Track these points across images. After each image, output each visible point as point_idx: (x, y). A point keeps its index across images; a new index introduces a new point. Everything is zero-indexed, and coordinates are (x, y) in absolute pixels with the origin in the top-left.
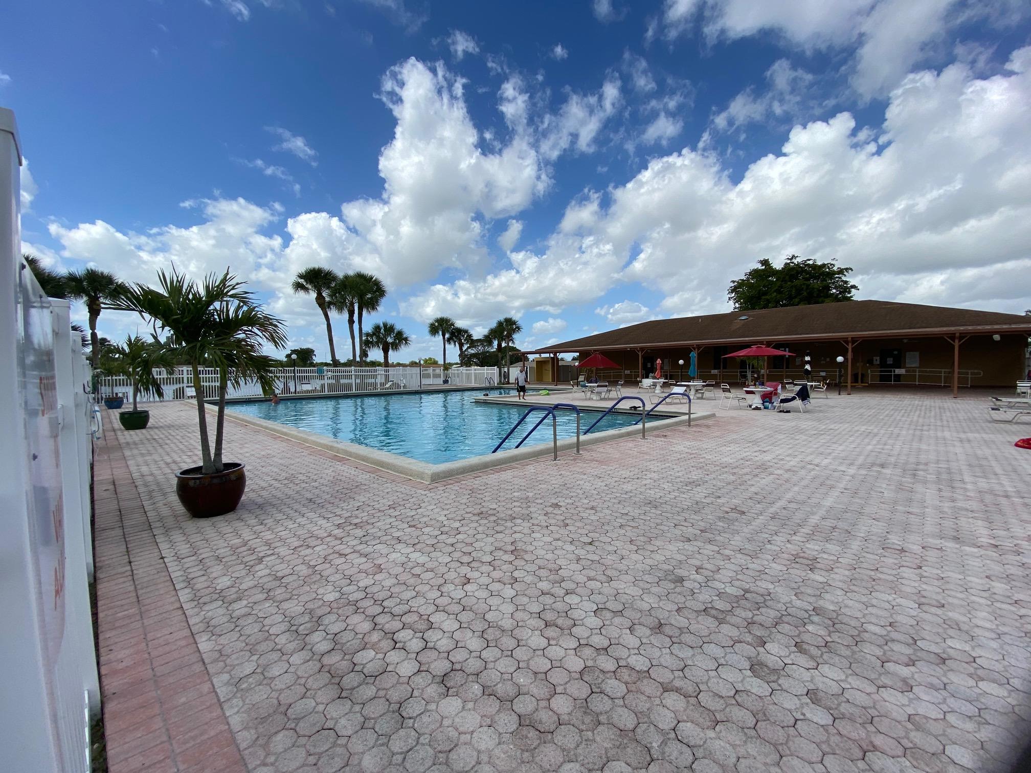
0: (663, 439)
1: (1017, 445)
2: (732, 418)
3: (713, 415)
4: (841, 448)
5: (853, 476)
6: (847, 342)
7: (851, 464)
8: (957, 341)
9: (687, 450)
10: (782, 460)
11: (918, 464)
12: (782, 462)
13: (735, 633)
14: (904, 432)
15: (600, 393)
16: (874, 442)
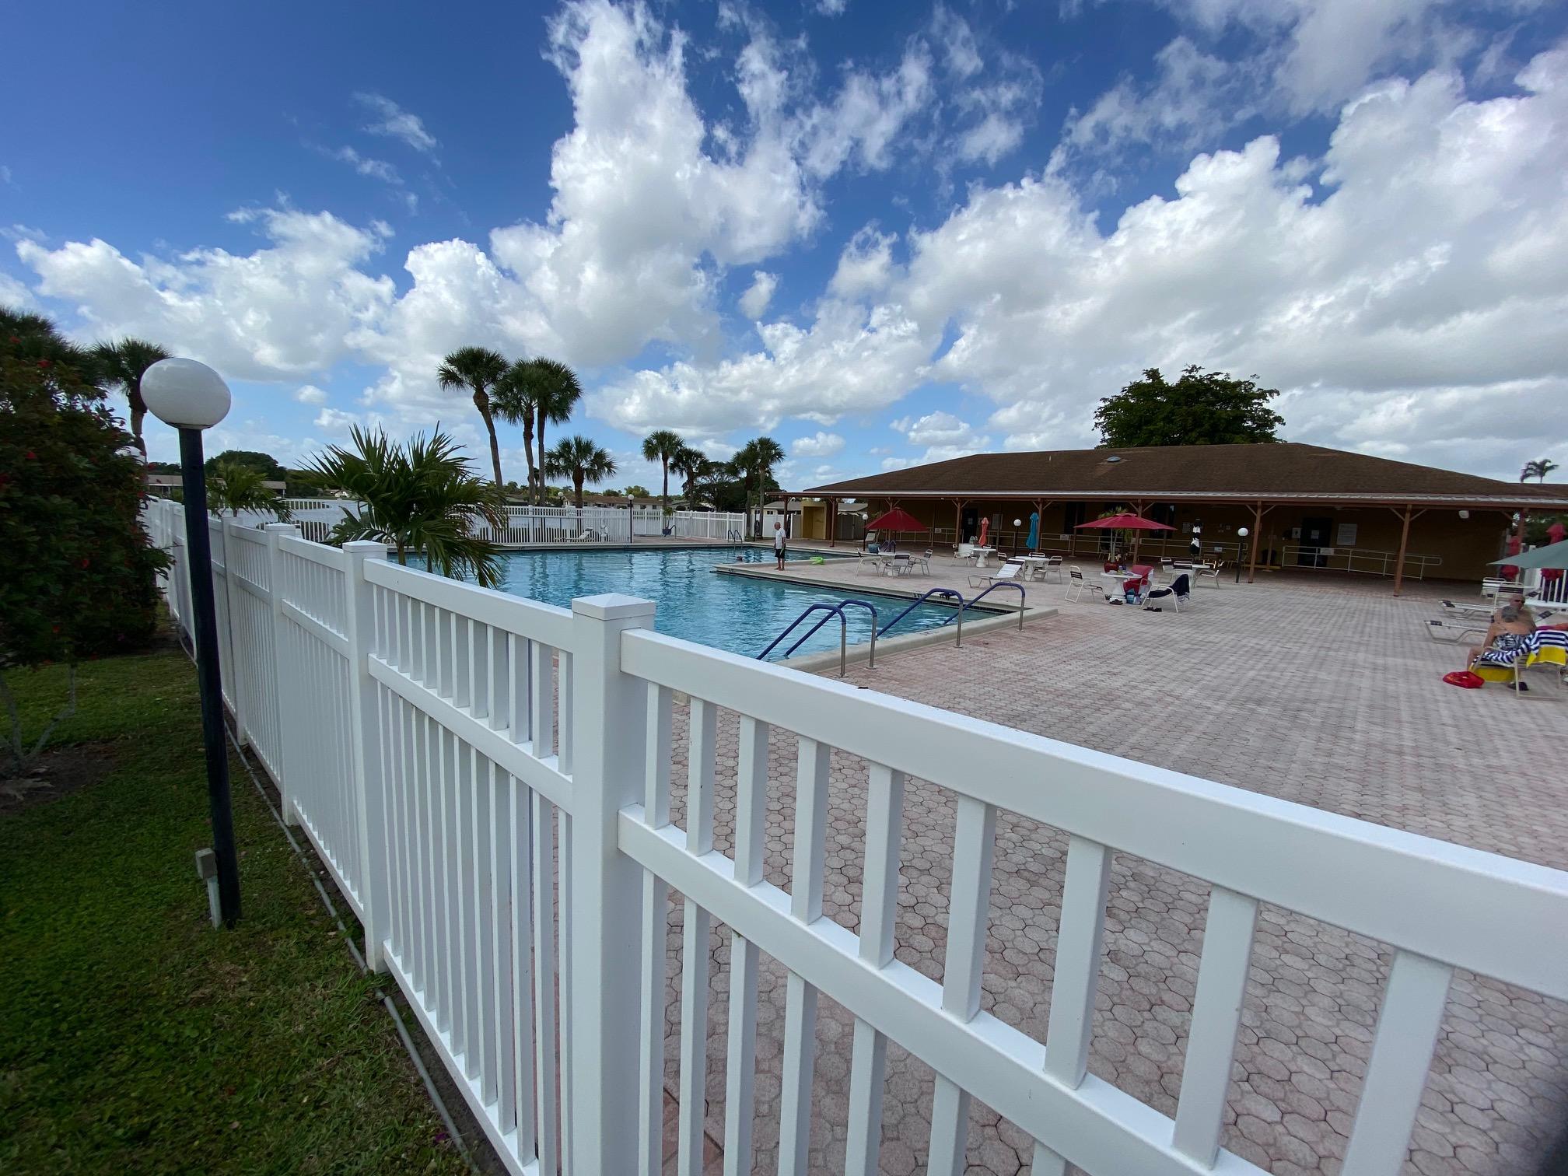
0: (983, 649)
1: (1446, 680)
2: (1081, 617)
3: (1055, 612)
4: (1215, 672)
5: (1218, 716)
6: (1255, 508)
7: (1221, 698)
8: (1408, 515)
9: (1014, 668)
10: (1135, 687)
11: (1305, 701)
12: (1134, 691)
13: (1046, 895)
14: (1304, 652)
15: (899, 567)
16: (1260, 665)
